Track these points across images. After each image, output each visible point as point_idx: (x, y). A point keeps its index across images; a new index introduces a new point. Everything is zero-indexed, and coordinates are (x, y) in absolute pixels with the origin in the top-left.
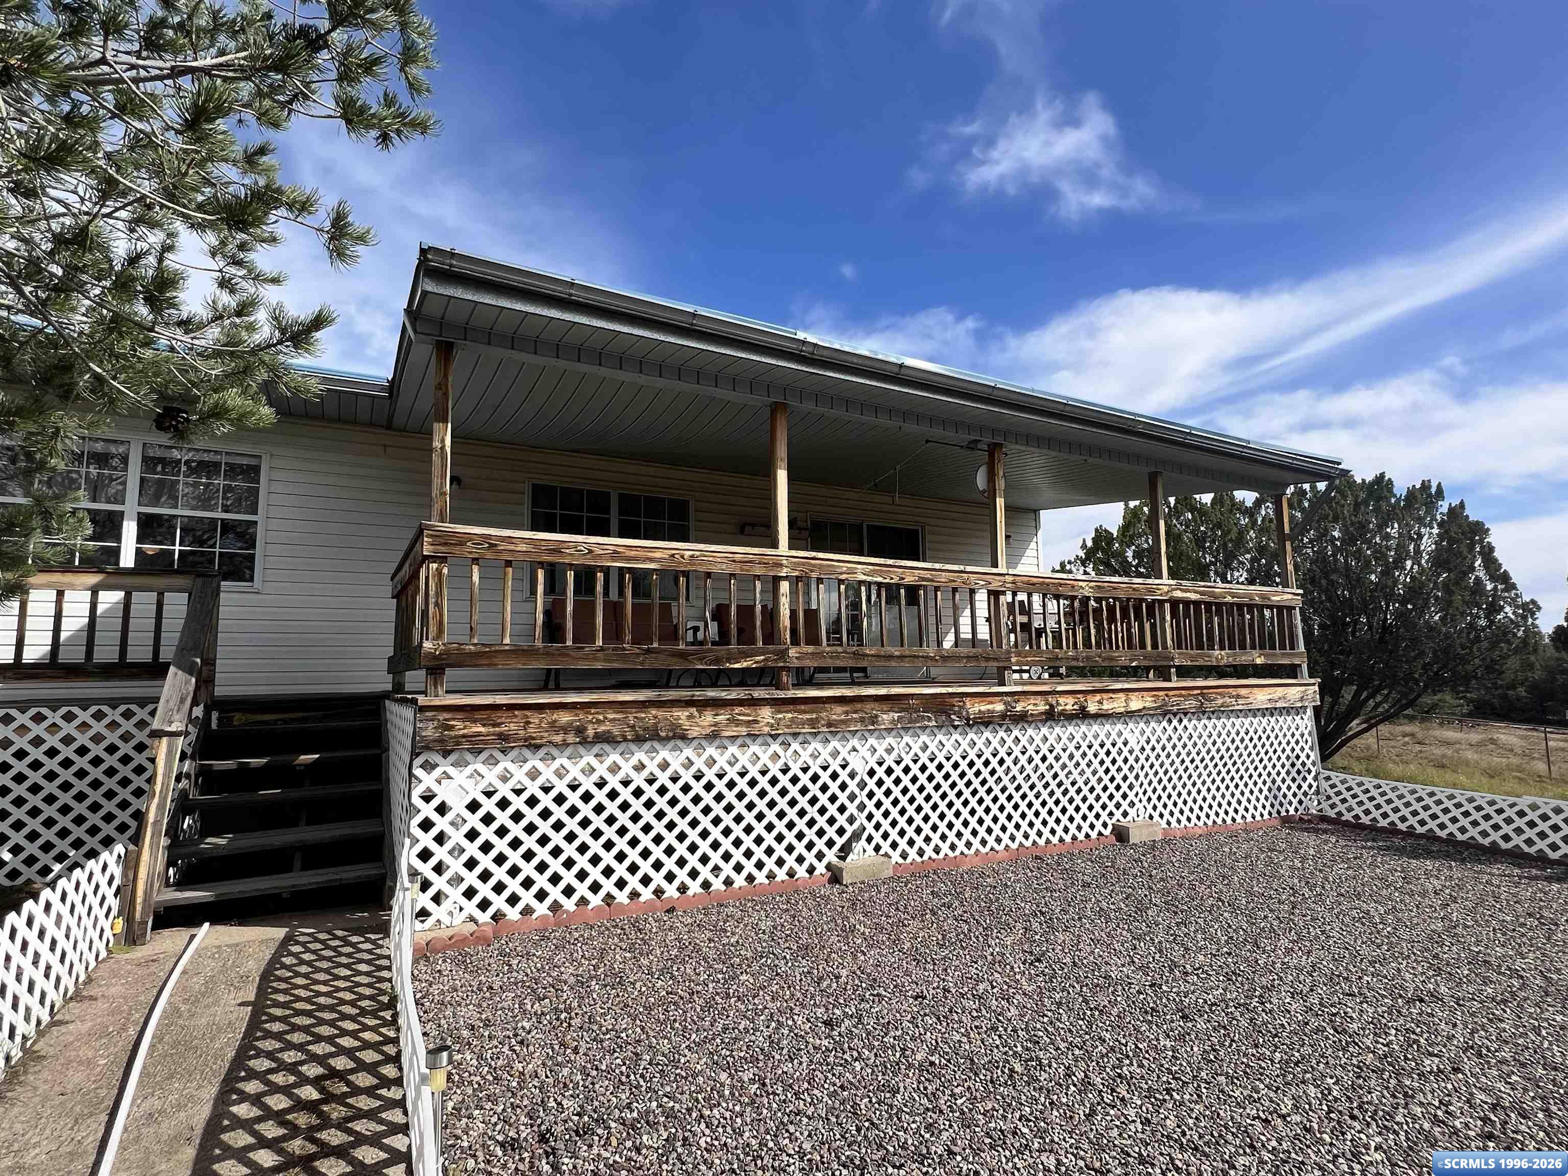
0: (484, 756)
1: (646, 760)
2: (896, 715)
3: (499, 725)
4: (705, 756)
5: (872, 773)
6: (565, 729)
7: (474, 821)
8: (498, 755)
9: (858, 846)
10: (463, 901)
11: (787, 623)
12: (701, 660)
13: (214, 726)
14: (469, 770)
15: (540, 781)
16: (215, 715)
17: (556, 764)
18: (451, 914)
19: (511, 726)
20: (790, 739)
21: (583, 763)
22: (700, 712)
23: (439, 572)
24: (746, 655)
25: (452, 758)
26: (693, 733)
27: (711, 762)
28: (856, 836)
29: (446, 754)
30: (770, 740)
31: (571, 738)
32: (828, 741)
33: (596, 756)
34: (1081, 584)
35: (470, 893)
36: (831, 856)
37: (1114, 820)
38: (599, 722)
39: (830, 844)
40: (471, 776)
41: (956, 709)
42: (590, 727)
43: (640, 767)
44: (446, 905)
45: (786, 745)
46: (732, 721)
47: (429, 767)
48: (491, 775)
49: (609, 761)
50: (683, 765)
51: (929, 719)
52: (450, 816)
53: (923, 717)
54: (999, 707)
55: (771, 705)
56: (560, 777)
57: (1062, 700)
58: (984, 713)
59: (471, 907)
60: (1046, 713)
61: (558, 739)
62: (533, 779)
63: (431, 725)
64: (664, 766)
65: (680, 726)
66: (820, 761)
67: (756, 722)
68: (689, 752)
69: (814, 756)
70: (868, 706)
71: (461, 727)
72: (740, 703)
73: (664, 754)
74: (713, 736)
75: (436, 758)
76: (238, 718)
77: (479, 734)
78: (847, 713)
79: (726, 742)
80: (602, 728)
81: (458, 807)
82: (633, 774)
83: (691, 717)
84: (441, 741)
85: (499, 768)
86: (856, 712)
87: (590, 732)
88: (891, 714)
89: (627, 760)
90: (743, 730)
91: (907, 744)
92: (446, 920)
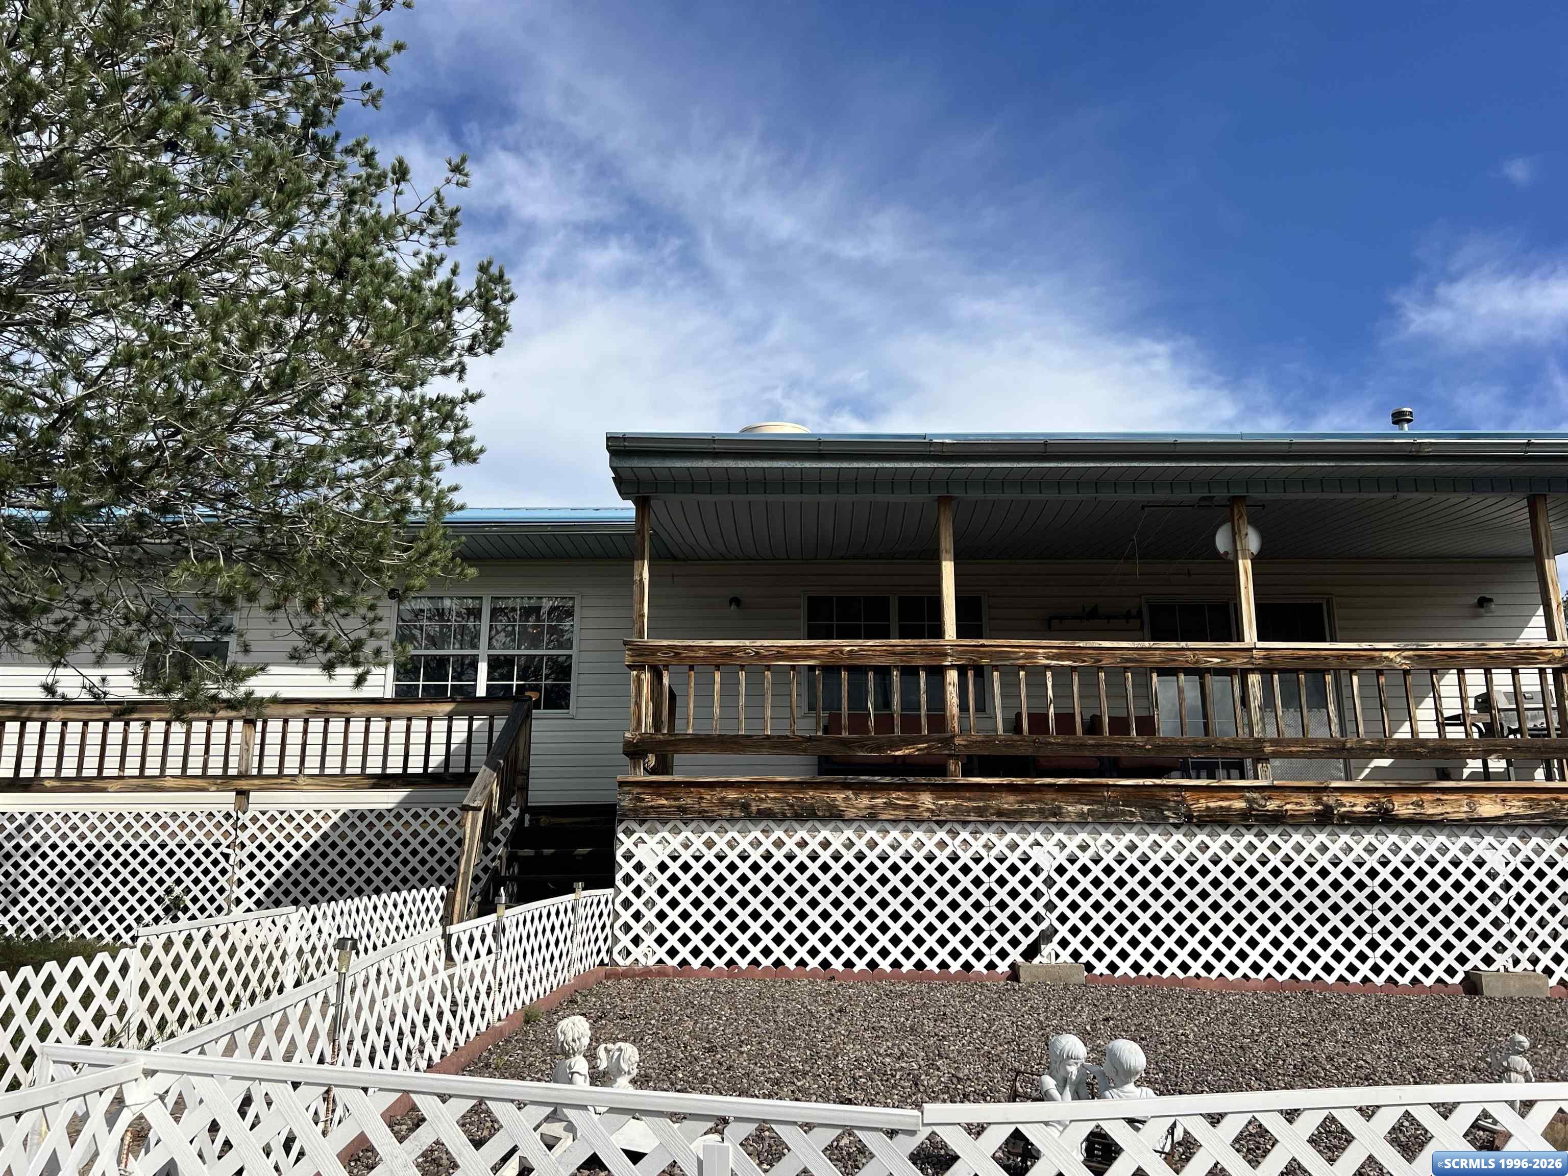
0: (670, 825)
1: (807, 838)
2: (1086, 808)
3: (678, 799)
4: (866, 838)
5: (1061, 870)
6: (732, 805)
7: (663, 879)
8: (681, 825)
9: (1048, 949)
10: (655, 946)
11: (955, 710)
12: (862, 747)
13: (527, 824)
14: (658, 837)
15: (715, 850)
16: (527, 817)
17: (728, 836)
18: (646, 955)
19: (688, 801)
20: (958, 827)
21: (751, 837)
22: (856, 795)
23: (638, 677)
24: (906, 743)
25: (646, 826)
26: (850, 813)
27: (872, 845)
28: (1047, 936)
29: (642, 822)
30: (935, 827)
31: (737, 813)
32: (1004, 833)
33: (763, 831)
34: (1386, 654)
35: (661, 940)
36: (1015, 955)
37: (1468, 967)
38: (761, 800)
39: (1014, 942)
40: (660, 843)
41: (1172, 804)
42: (753, 804)
43: (803, 844)
44: (643, 946)
45: (954, 834)
46: (889, 805)
47: (629, 832)
48: (676, 842)
49: (773, 837)
50: (844, 846)
51: (1132, 814)
52: (645, 874)
53: (1123, 812)
54: (1240, 804)
55: (932, 792)
56: (732, 848)
57: (1346, 799)
58: (1214, 809)
59: (661, 952)
60: (1317, 814)
61: (726, 813)
62: (709, 848)
63: (628, 797)
64: (826, 844)
65: (836, 807)
66: (994, 852)
67: (916, 807)
68: (849, 833)
69: (988, 847)
70: (1049, 796)
71: (650, 800)
72: (898, 788)
73: (825, 833)
74: (872, 818)
75: (634, 826)
76: (544, 820)
77: (663, 806)
78: (1021, 802)
79: (888, 826)
80: (764, 806)
81: (651, 867)
82: (797, 850)
83: (847, 799)
84: (635, 810)
85: (682, 837)
86: (1032, 802)
87: (754, 809)
88: (1079, 807)
89: (790, 837)
90: (901, 814)
91: (1108, 842)
92: (643, 960)
